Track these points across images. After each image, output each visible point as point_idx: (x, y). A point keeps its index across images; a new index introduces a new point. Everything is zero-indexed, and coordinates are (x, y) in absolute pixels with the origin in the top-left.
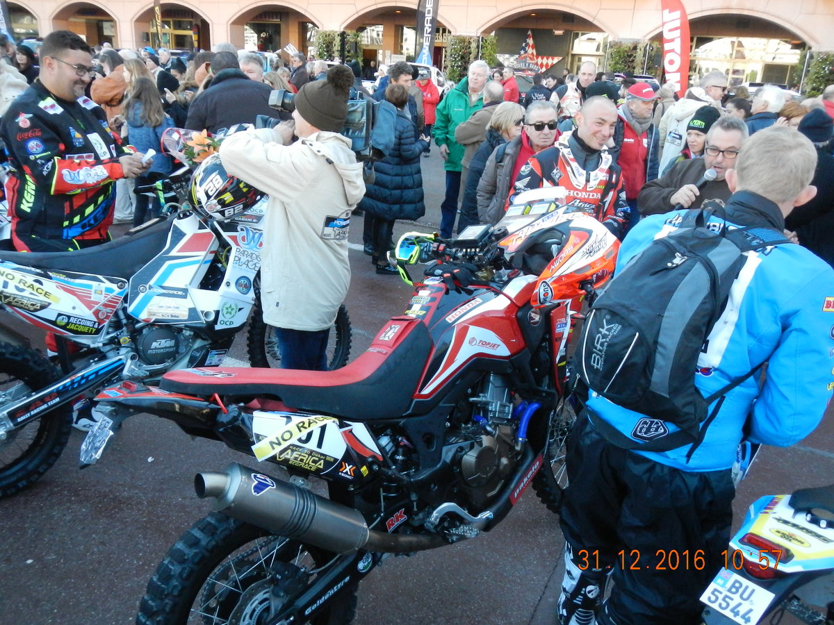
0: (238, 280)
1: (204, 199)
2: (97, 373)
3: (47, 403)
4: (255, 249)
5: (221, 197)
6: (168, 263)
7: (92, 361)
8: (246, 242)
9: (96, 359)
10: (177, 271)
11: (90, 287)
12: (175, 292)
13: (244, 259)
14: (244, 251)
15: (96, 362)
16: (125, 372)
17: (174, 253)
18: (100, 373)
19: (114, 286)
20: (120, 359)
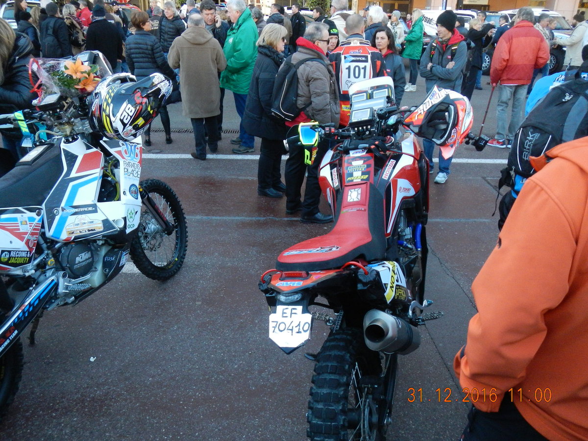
0: (130, 188)
1: (120, 127)
2: (39, 297)
3: (8, 338)
4: (135, 160)
5: (136, 123)
6: (71, 184)
7: (31, 288)
8: (128, 155)
9: (34, 285)
10: (81, 190)
11: (16, 219)
12: (86, 209)
13: (130, 170)
14: (129, 162)
15: (35, 289)
16: (61, 290)
17: (73, 174)
18: (41, 297)
19: (34, 215)
20: (53, 280)
